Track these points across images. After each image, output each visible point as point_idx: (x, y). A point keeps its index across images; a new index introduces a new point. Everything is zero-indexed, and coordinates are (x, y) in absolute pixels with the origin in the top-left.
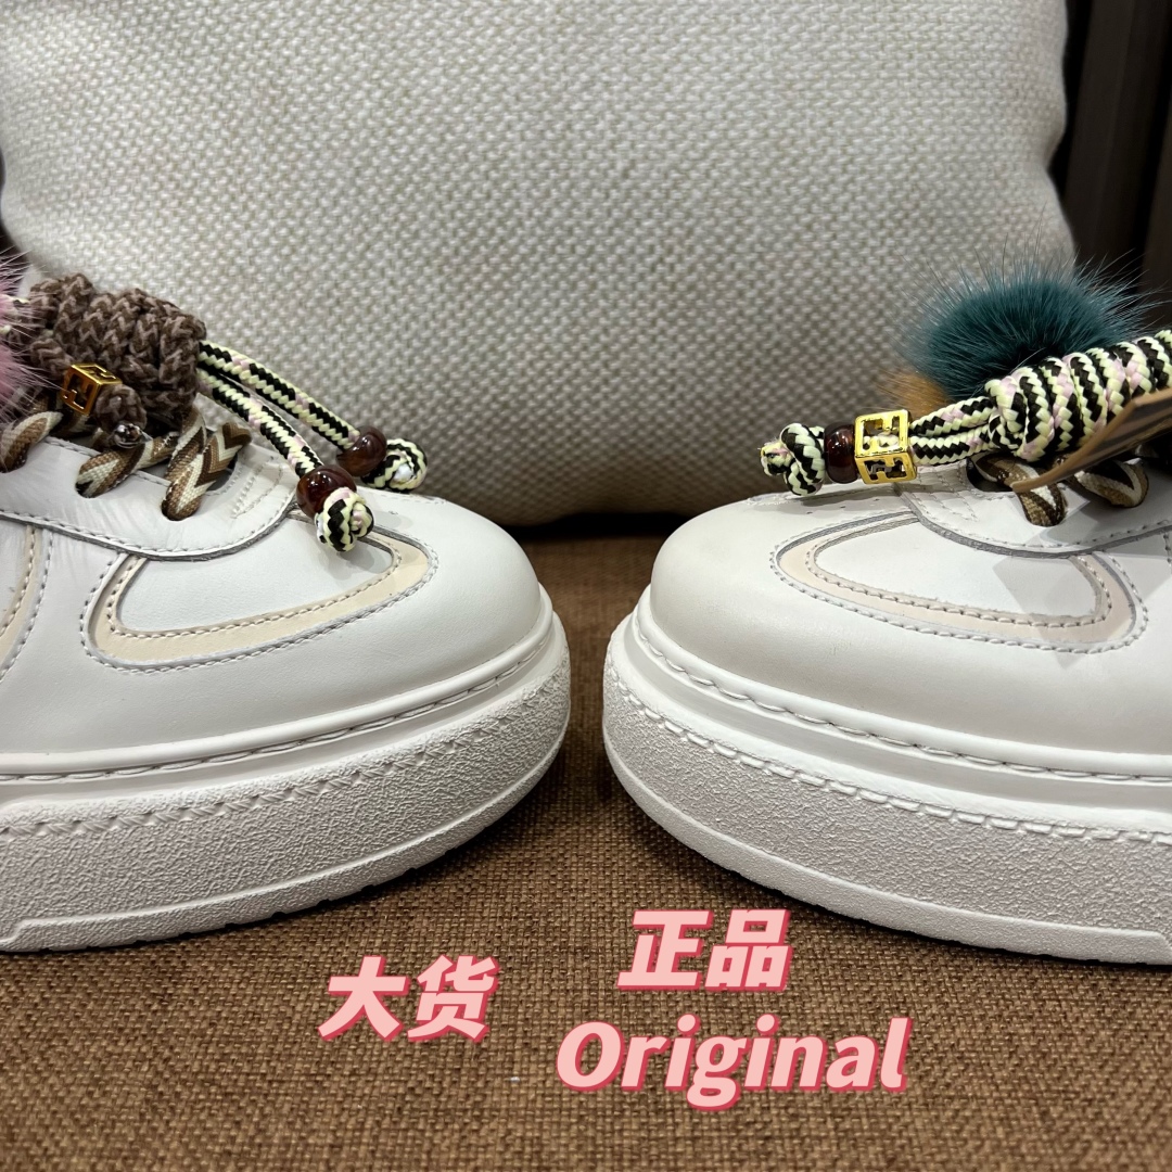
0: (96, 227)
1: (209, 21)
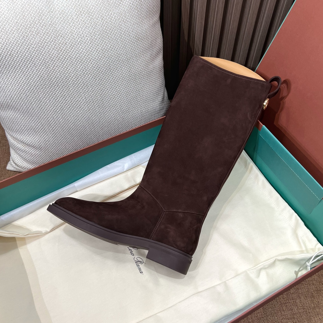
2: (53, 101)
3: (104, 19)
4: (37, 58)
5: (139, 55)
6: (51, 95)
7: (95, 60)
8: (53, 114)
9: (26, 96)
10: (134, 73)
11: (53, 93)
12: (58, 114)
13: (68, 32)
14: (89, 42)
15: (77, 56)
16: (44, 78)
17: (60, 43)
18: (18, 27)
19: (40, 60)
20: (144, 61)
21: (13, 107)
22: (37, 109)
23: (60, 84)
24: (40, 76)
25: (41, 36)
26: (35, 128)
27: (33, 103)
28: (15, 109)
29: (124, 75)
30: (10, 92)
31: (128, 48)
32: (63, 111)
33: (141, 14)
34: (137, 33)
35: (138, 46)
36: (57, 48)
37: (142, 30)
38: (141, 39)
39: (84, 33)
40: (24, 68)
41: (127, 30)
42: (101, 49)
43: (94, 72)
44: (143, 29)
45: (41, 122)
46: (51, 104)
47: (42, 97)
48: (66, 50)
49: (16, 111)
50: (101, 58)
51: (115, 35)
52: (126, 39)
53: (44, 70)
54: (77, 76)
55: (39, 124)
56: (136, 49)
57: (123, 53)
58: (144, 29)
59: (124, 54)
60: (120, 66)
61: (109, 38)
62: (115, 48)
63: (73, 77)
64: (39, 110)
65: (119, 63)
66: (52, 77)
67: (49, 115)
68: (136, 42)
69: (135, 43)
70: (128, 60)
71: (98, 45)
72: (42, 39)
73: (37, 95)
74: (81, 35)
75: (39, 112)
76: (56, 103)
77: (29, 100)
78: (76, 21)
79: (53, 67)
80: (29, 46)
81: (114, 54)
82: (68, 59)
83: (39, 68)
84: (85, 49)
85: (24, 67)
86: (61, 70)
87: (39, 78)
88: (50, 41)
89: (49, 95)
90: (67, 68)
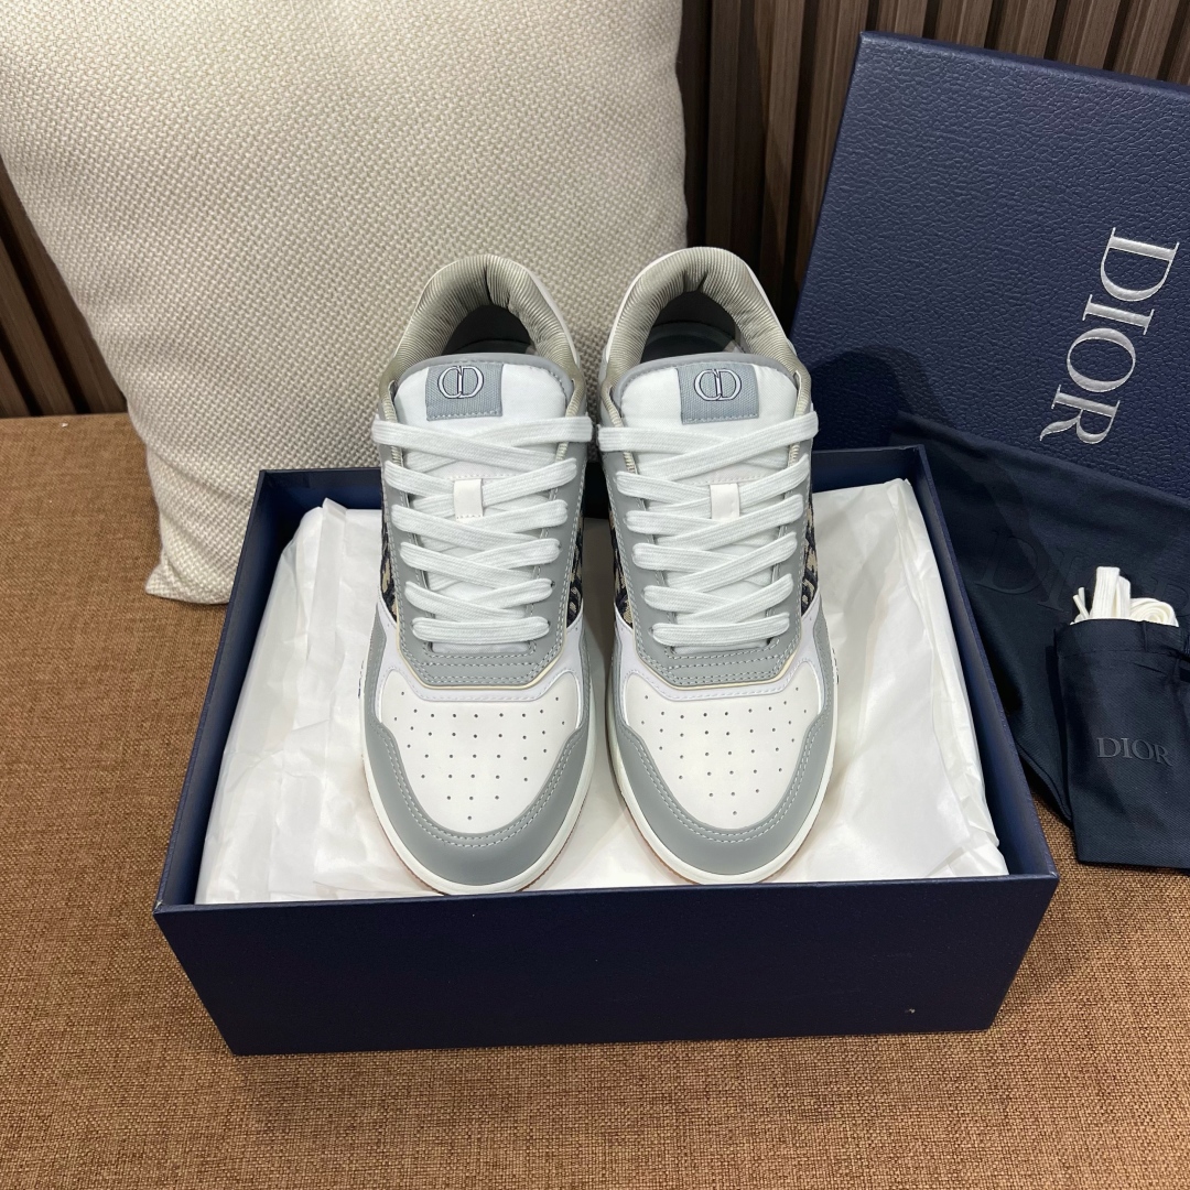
0: (210, 459)
1: (257, 369)
2: (321, 325)
3: (501, 41)
4: (280, 167)
5: (611, 169)
6: (318, 301)
7: (468, 177)
8: (322, 375)
9: (233, 304)
10: (594, 229)
11: (326, 296)
12: (336, 373)
13: (383, 84)
14: (450, 118)
15: (409, 164)
16: (298, 237)
17: (358, 117)
18: (226, 66)
19: (289, 177)
20: (628, 194)
21: (187, 349)
22: (268, 355)
23: (348, 263)
24: (286, 230)
25: (298, 92)
26: (255, 428)
27: (254, 333)
28: (191, 356)
29: (561, 234)
30: (183, 290)
31: (577, 143)
32: (353, 361)
33: (623, 33)
34: (607, 93)
35: (609, 139)
36: (346, 136)
37: (623, 87)
38: (620, 115)
39: (435, 86)
40: (236, 205)
41: (574, 80)
42: (490, 143)
43: (463, 219)
44: (626, 81)
45: (277, 405)
46: (317, 333)
47: (287, 310)
48: (374, 143)
49: (195, 364)
50: (489, 173)
51: (537, 95)
52: (571, 113)
53: (300, 210)
54: (406, 232)
55: (269, 414)
56: (602, 147)
57: (561, 158)
58: (631, 84)
59: (563, 164)
60: (549, 202)
61: (517, 104)
62: (537, 139)
63: (392, 237)
64: (274, 358)
65: (547, 192)
66: (325, 237)
67: (306, 377)
68: (603, 125)
69: (599, 127)
70: (576, 184)
71: (480, 129)
72: (300, 103)
73: (271, 303)
74: (425, 94)
75: (273, 367)
76: (334, 332)
77: (244, 322)
78: (412, 46)
79: (331, 200)
80: (256, 128)
81: (532, 161)
82: (379, 173)
83: (286, 203)
84: (437, 139)
85: (236, 201)
86: (356, 212)
87: (281, 240)
88: (326, 110)
89: (312, 302)
90: (377, 205)
